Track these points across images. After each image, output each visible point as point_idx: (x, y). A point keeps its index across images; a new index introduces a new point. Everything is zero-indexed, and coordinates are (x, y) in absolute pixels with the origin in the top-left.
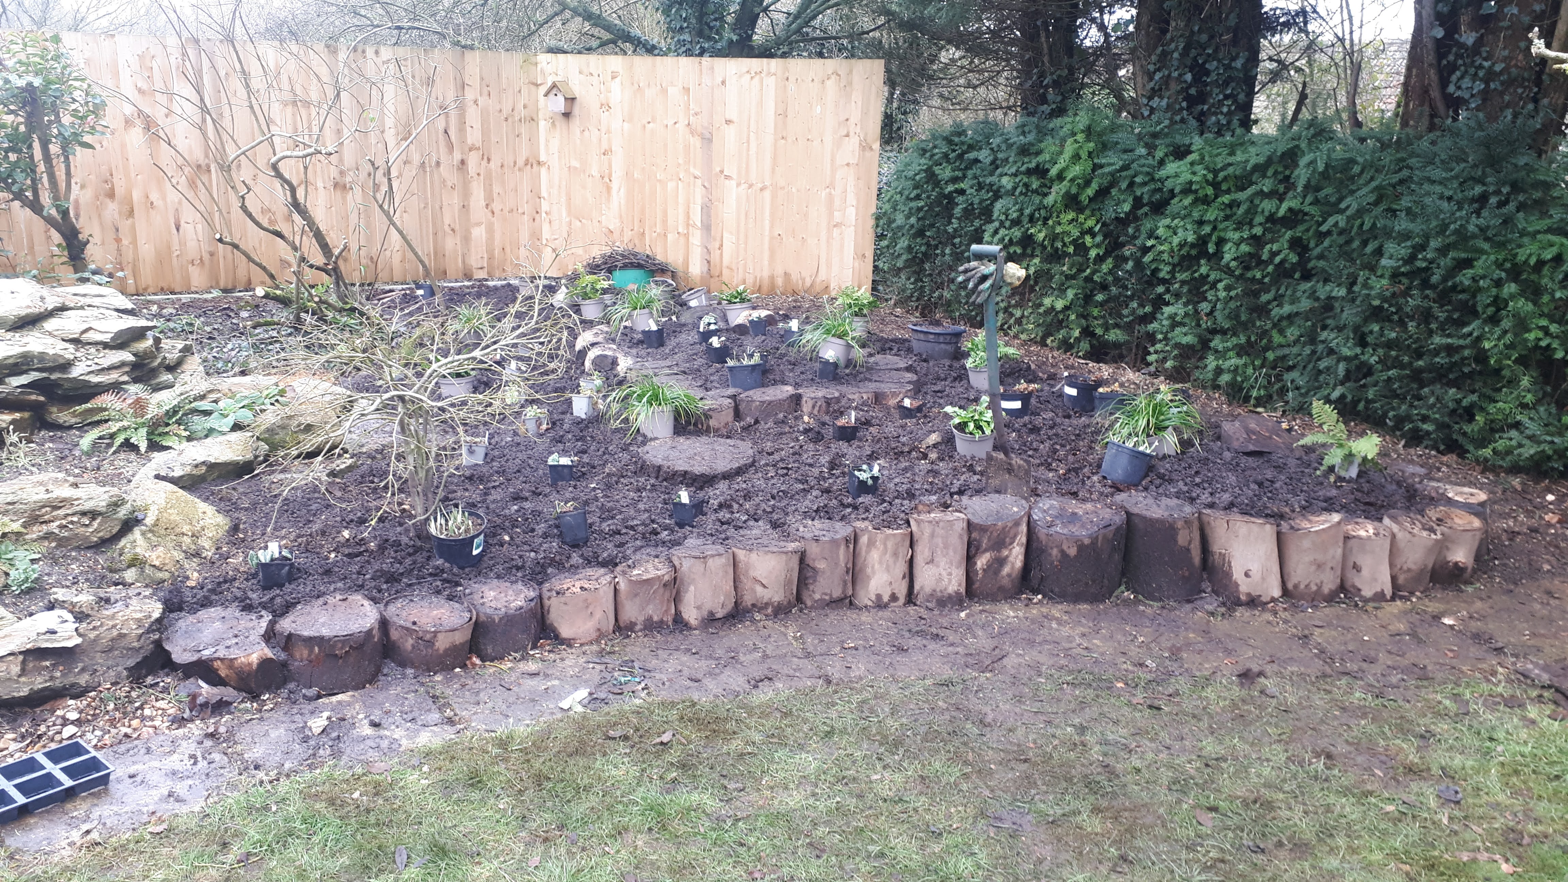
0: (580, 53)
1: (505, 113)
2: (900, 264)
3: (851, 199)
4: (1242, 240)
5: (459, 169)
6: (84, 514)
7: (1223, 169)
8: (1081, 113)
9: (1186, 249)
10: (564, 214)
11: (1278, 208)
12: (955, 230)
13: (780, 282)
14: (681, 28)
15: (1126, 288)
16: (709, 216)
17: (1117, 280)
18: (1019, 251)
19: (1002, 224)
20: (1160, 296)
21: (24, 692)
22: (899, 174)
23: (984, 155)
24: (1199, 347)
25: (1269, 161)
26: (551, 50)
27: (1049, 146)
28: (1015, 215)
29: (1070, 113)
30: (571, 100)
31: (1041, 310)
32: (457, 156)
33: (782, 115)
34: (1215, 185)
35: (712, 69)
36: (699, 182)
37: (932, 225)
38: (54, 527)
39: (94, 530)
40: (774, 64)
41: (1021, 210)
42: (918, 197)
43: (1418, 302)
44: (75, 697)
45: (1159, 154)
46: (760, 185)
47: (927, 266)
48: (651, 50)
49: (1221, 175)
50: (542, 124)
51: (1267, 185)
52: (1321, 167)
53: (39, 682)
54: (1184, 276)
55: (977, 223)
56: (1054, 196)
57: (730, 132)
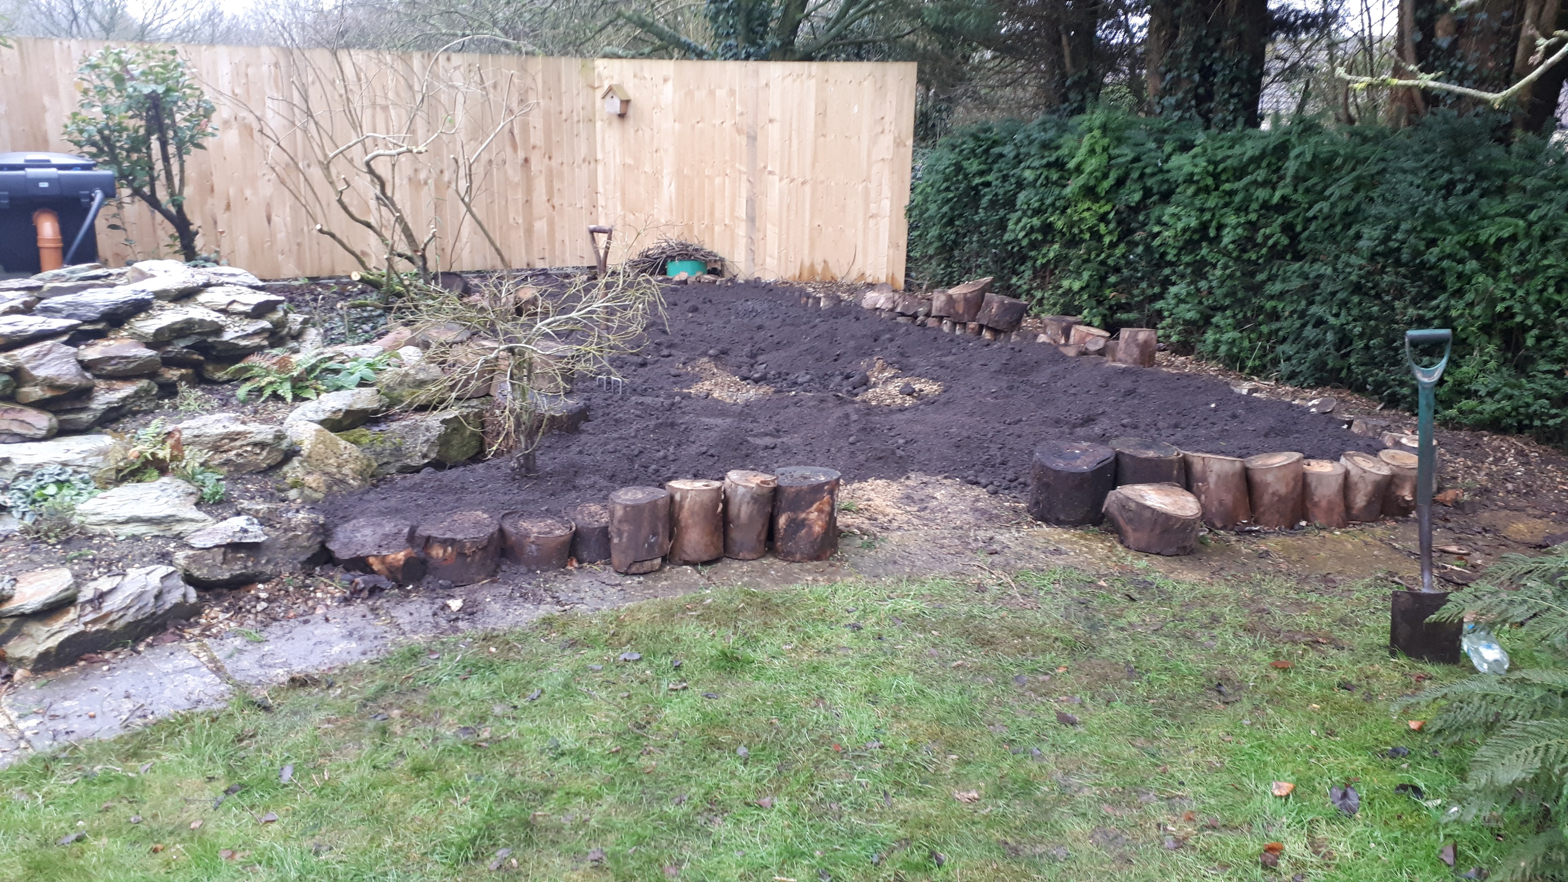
0: (633, 57)
1: (564, 116)
2: (931, 251)
3: (886, 192)
4: (1239, 225)
5: (523, 166)
6: (255, 444)
7: (1224, 160)
8: (1098, 111)
9: (1188, 234)
10: (619, 208)
11: (1272, 196)
12: (981, 221)
13: (819, 268)
14: (728, 34)
15: (1136, 270)
16: (753, 209)
17: (1129, 263)
18: (1040, 238)
19: (1024, 213)
20: (1167, 277)
21: (227, 576)
22: (930, 169)
23: (1008, 150)
24: (1201, 323)
25: (1263, 155)
26: (605, 56)
27: (1068, 142)
28: (1037, 205)
29: (1088, 111)
30: (626, 103)
31: (1060, 291)
32: (521, 155)
33: (822, 114)
34: (1216, 176)
35: (757, 73)
36: (744, 177)
37: (961, 215)
38: (232, 455)
39: (263, 458)
40: (815, 67)
41: (1042, 200)
42: (947, 189)
43: (1393, 278)
44: (263, 582)
45: (1168, 149)
46: (801, 180)
47: (956, 253)
48: (700, 55)
49: (1220, 167)
50: (599, 124)
51: (1261, 175)
52: (1308, 157)
53: (237, 569)
54: (1186, 259)
55: (1002, 212)
56: (1073, 186)
57: (774, 131)
